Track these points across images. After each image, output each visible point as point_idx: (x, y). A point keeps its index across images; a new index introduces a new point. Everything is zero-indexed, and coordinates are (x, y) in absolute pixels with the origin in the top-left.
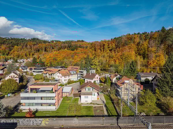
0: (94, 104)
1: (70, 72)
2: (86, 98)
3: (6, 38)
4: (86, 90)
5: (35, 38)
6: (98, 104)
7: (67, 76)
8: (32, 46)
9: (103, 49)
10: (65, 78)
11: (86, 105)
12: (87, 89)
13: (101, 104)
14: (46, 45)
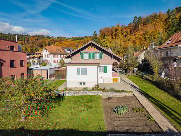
0: (104, 90)
1: (64, 51)
2: (82, 74)
3: (8, 34)
4: (82, 58)
5: (40, 35)
6: (117, 91)
7: (59, 56)
8: (34, 41)
9: (115, 36)
10: (54, 57)
11: (80, 94)
12: (86, 56)
13: (126, 92)
14: (50, 40)
